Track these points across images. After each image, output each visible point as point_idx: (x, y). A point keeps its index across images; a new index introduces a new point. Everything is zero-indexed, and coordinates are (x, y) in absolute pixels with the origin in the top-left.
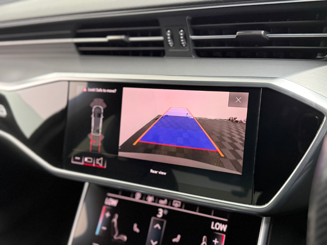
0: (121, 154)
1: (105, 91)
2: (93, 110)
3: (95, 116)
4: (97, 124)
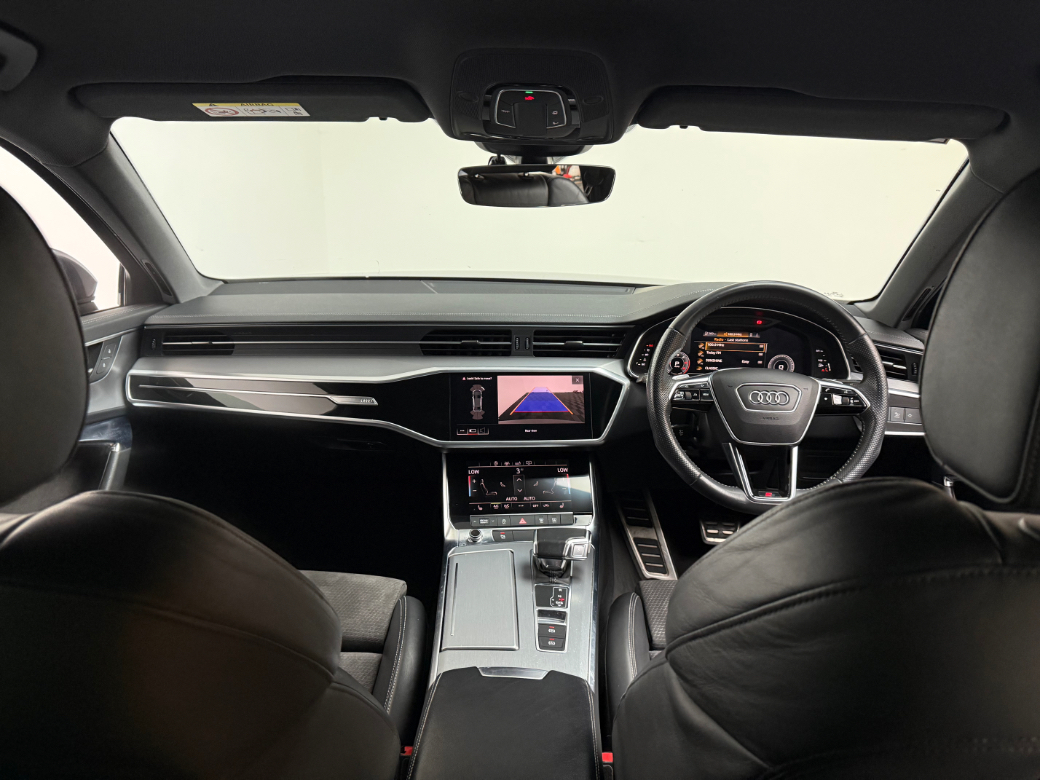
0: (500, 423)
1: (482, 378)
2: (474, 393)
3: (475, 397)
4: (477, 403)
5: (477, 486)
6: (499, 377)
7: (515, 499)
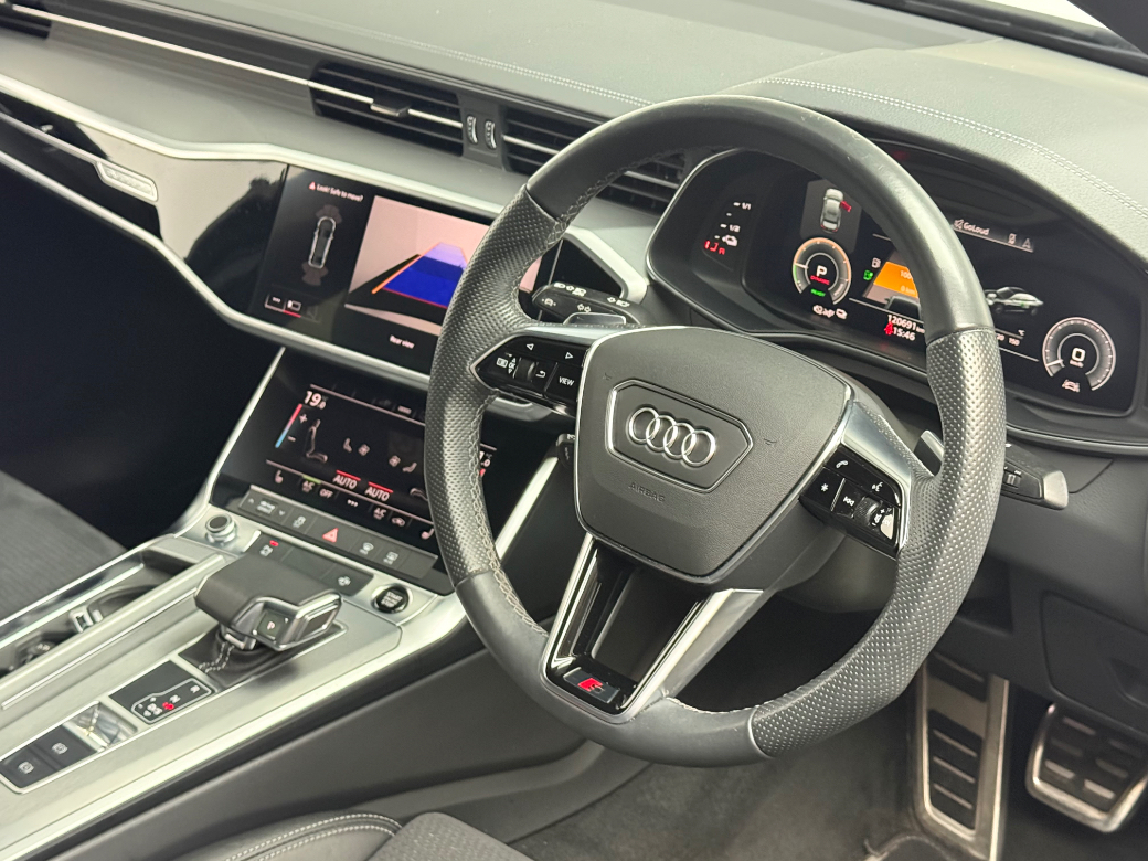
0: (349, 306)
1: (344, 194)
2: (319, 224)
3: (319, 234)
4: (321, 248)
5: (301, 431)
6: (377, 199)
7: (352, 483)
